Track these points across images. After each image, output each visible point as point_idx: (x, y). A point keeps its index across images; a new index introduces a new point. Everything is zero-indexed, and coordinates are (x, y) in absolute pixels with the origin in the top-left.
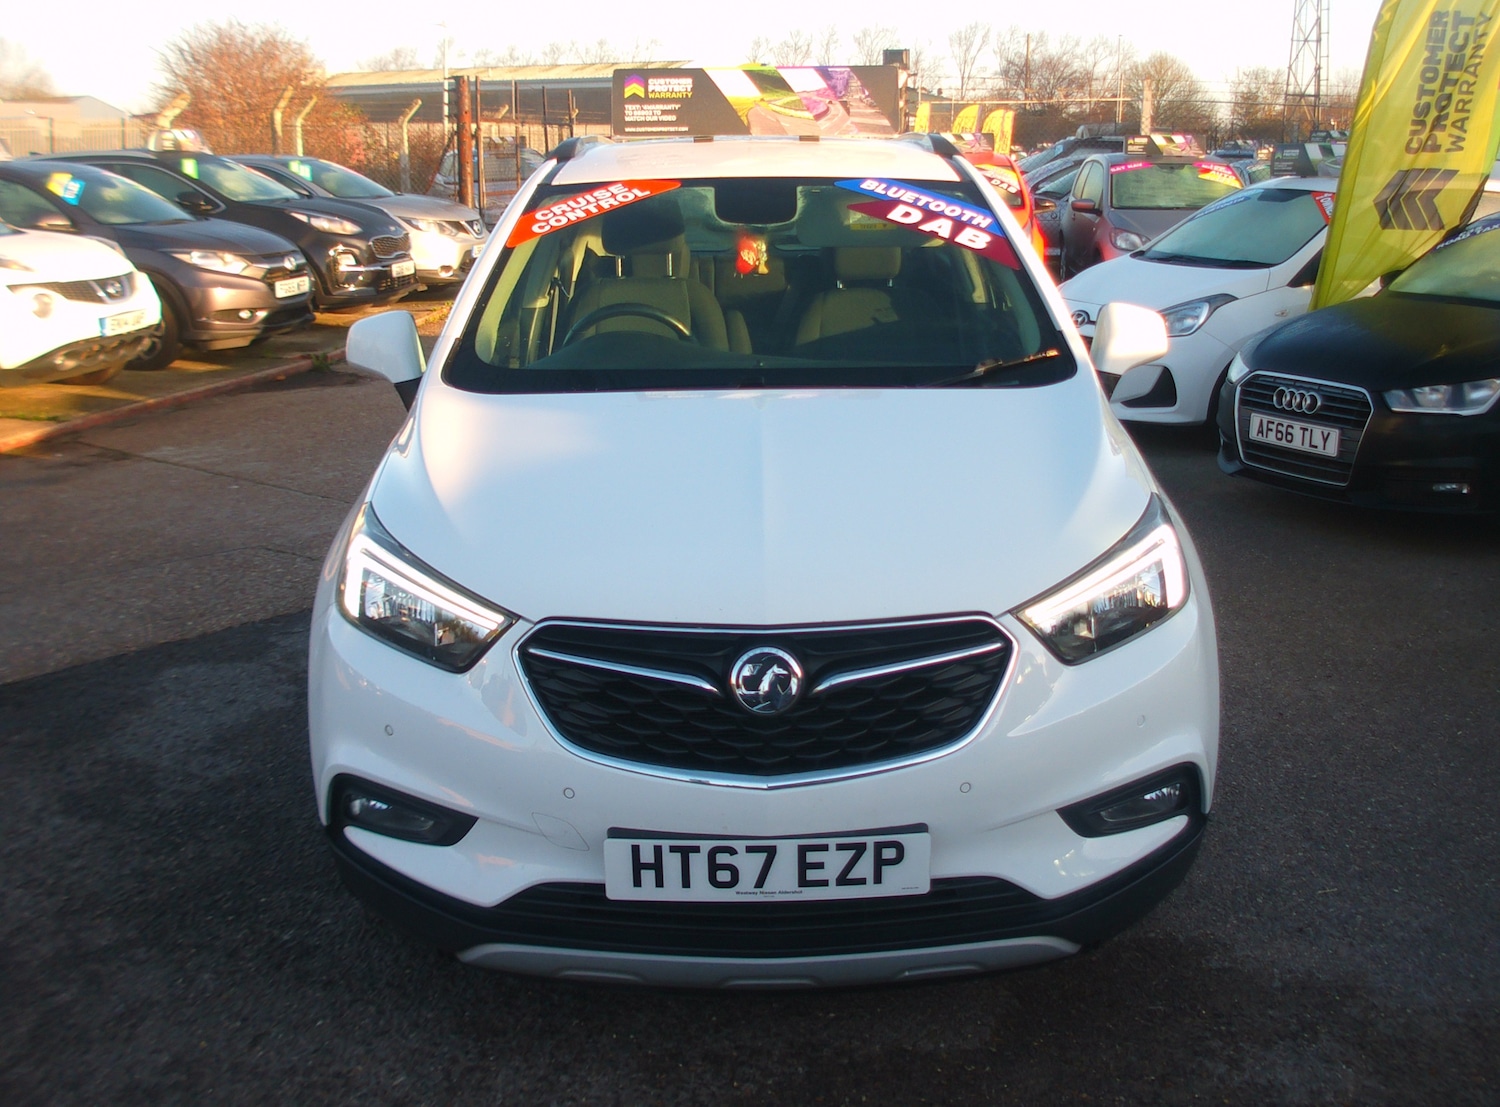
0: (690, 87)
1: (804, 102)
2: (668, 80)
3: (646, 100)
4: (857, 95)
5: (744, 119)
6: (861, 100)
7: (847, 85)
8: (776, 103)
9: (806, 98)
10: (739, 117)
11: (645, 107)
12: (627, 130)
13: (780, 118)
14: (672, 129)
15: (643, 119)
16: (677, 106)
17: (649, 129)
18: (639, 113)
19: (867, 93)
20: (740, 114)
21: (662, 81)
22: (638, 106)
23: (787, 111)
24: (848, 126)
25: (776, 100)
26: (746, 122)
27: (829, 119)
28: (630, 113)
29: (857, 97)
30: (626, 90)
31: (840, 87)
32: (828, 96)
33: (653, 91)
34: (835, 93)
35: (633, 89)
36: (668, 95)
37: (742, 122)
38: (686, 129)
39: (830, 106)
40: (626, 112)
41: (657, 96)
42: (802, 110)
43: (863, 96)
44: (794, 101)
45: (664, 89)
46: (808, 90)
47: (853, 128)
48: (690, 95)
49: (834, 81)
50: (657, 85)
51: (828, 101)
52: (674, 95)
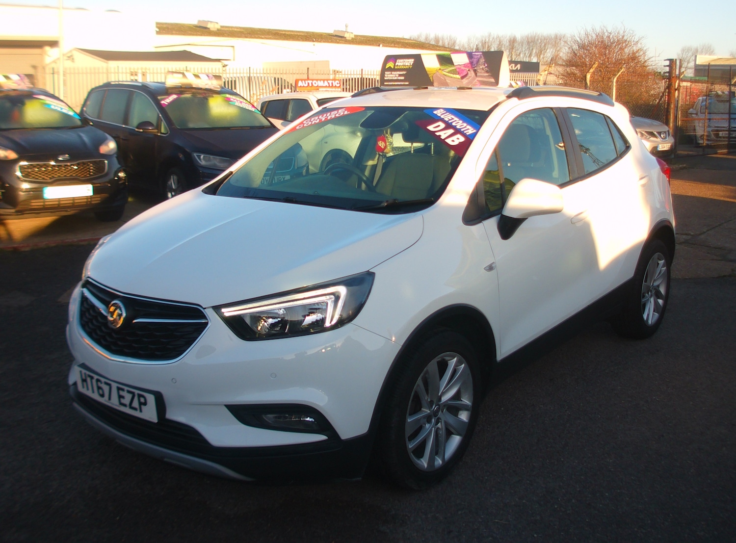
0: (412, 63)
1: (458, 70)
2: (404, 60)
3: (394, 70)
4: (482, 67)
5: (431, 78)
6: (483, 69)
7: (478, 61)
8: (445, 71)
9: (458, 68)
11: (393, 73)
12: (385, 83)
13: (446, 78)
14: (402, 83)
15: (391, 78)
16: (405, 73)
17: (394, 83)
19: (486, 65)
21: (402, 60)
22: (390, 72)
23: (450, 75)
24: (476, 82)
25: (445, 69)
26: (432, 80)
27: (467, 79)
29: (481, 67)
31: (475, 63)
36: (403, 67)
37: (430, 80)
38: (407, 83)
39: (469, 72)
42: (455, 74)
43: (484, 67)
44: (453, 70)
45: (401, 64)
46: (460, 64)
47: (478, 83)
52: (405, 67)
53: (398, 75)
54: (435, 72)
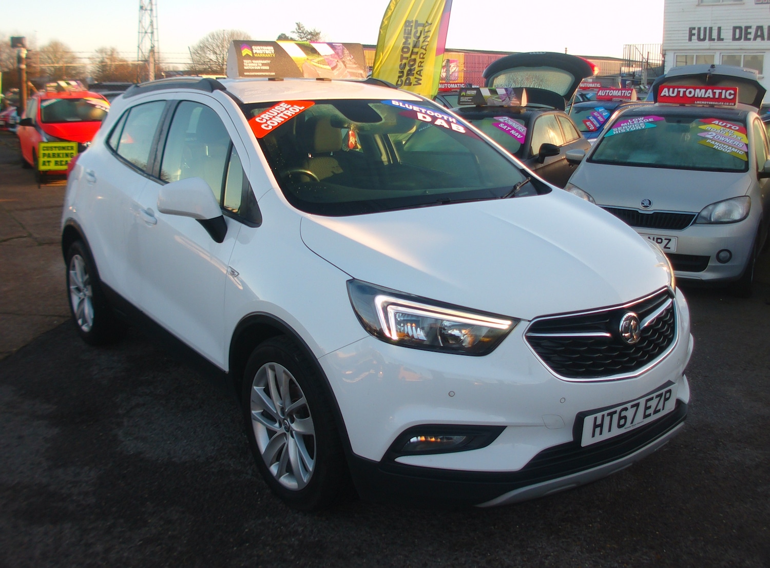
2: (261, 47)
5: (300, 69)
9: (327, 59)
10: (298, 68)
11: (254, 61)
12: (245, 74)
13: (316, 68)
15: (253, 68)
16: (269, 61)
18: (251, 65)
19: (352, 57)
20: (298, 66)
21: (259, 47)
22: (250, 61)
23: (319, 65)
24: (346, 74)
26: (302, 71)
27: (338, 70)
28: (247, 65)
29: (348, 58)
30: (243, 52)
32: (336, 58)
33: (256, 53)
34: (339, 56)
35: (245, 52)
37: (300, 70)
39: (338, 63)
40: (245, 64)
41: (259, 56)
42: (326, 65)
43: (351, 58)
44: (322, 60)
45: (261, 52)
46: (327, 54)
47: (348, 74)
48: (274, 55)
49: (337, 50)
50: (257, 50)
51: (336, 60)
52: (266, 56)
53: (261, 65)
54: (303, 62)
